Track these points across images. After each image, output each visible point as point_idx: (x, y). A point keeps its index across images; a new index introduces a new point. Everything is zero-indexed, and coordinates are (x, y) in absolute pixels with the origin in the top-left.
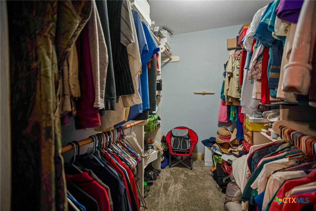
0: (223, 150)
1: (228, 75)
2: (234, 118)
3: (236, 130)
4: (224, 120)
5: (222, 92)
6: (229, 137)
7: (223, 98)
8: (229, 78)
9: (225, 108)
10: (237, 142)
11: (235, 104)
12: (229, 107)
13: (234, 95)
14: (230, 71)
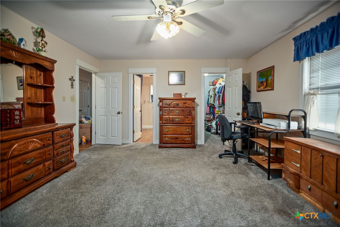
0: (209, 123)
1: (210, 97)
2: (212, 111)
3: (212, 115)
4: (208, 112)
5: (208, 101)
6: (210, 118)
7: (208, 104)
8: (211, 97)
9: (209, 108)
10: (213, 119)
11: (213, 106)
12: (210, 107)
13: (212, 103)
14: (211, 95)
